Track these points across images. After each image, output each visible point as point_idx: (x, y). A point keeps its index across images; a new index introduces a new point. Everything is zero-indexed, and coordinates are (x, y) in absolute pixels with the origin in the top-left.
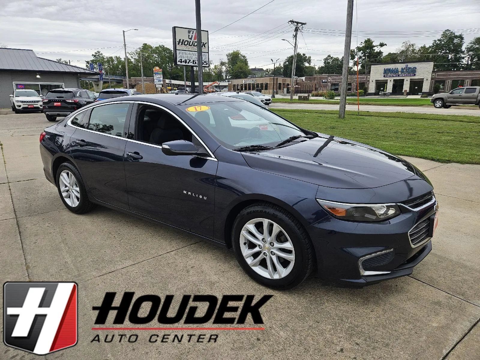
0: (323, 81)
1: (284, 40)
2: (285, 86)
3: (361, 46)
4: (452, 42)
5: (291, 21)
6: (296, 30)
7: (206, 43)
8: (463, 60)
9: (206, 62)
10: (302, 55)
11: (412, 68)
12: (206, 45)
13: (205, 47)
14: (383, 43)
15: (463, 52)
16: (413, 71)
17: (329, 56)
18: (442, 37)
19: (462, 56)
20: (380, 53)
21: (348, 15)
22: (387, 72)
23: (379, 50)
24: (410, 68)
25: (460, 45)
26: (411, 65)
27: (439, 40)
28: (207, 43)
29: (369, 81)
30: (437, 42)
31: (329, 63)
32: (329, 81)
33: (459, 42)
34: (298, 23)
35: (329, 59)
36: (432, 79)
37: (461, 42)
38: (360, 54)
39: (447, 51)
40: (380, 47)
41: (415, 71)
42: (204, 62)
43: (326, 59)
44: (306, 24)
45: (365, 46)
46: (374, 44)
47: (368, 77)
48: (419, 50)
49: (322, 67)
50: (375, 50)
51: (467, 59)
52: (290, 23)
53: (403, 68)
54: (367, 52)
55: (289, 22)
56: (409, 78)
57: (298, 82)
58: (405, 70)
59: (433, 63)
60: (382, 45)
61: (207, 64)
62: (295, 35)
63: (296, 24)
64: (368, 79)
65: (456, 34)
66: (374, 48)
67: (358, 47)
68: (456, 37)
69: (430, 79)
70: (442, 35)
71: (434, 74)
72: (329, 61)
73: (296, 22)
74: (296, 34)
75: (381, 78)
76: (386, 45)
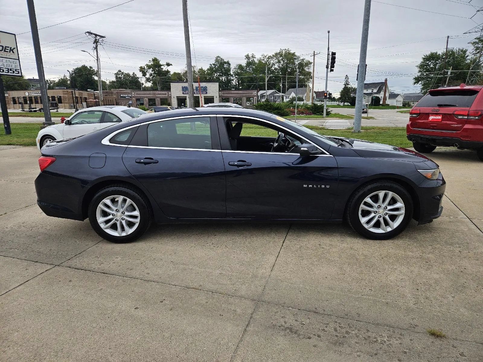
0: (121, 95)
1: (84, 51)
2: (82, 99)
3: (150, 64)
4: (223, 67)
5: (88, 32)
6: (96, 42)
7: (14, 48)
8: (233, 82)
9: (17, 70)
10: (89, 68)
11: (204, 87)
12: (15, 51)
13: (13, 52)
14: (169, 63)
15: (232, 76)
16: (205, 89)
17: (120, 71)
18: (216, 62)
19: (232, 78)
20: (168, 72)
21: (186, 38)
22: (184, 89)
23: (167, 68)
24: (202, 87)
25: (229, 70)
26: (203, 84)
27: (214, 64)
28: (16, 48)
29: (171, 97)
30: (213, 65)
31: (120, 78)
32: (133, 95)
33: (227, 67)
34: (96, 35)
35: (120, 74)
36: (220, 96)
37: (229, 67)
38: (150, 71)
39: (221, 74)
40: (166, 66)
41: (207, 90)
42: (14, 70)
43: (117, 74)
44: (105, 37)
45: (154, 64)
46: (161, 63)
47: (170, 93)
48: (199, 72)
49: (113, 82)
50: (163, 69)
51: (235, 81)
52: (88, 34)
53: (197, 86)
54: (156, 70)
55: (86, 33)
56: (203, 96)
57: (96, 95)
58: (199, 89)
59: (218, 83)
60: (168, 65)
61: (19, 73)
62: (95, 47)
63: (94, 36)
64: (170, 95)
65: (225, 61)
66: (162, 67)
67: (147, 64)
68: (225, 63)
69: (218, 97)
70: (215, 60)
71: (220, 93)
72: (120, 76)
73: (94, 34)
74: (97, 46)
75: (181, 94)
76: (172, 65)
